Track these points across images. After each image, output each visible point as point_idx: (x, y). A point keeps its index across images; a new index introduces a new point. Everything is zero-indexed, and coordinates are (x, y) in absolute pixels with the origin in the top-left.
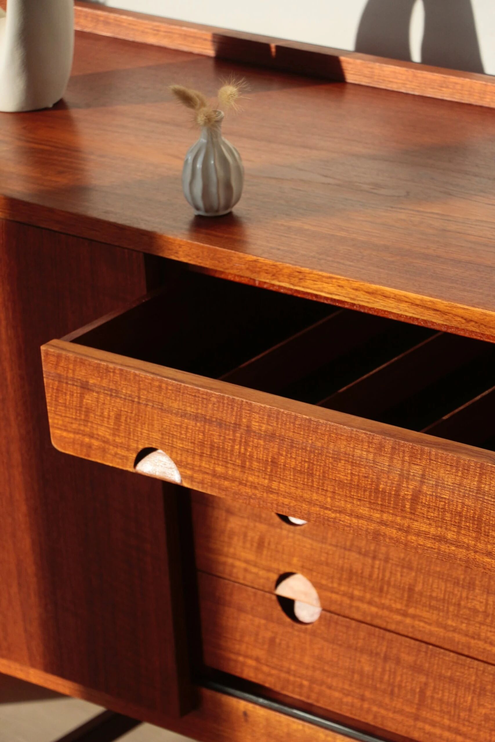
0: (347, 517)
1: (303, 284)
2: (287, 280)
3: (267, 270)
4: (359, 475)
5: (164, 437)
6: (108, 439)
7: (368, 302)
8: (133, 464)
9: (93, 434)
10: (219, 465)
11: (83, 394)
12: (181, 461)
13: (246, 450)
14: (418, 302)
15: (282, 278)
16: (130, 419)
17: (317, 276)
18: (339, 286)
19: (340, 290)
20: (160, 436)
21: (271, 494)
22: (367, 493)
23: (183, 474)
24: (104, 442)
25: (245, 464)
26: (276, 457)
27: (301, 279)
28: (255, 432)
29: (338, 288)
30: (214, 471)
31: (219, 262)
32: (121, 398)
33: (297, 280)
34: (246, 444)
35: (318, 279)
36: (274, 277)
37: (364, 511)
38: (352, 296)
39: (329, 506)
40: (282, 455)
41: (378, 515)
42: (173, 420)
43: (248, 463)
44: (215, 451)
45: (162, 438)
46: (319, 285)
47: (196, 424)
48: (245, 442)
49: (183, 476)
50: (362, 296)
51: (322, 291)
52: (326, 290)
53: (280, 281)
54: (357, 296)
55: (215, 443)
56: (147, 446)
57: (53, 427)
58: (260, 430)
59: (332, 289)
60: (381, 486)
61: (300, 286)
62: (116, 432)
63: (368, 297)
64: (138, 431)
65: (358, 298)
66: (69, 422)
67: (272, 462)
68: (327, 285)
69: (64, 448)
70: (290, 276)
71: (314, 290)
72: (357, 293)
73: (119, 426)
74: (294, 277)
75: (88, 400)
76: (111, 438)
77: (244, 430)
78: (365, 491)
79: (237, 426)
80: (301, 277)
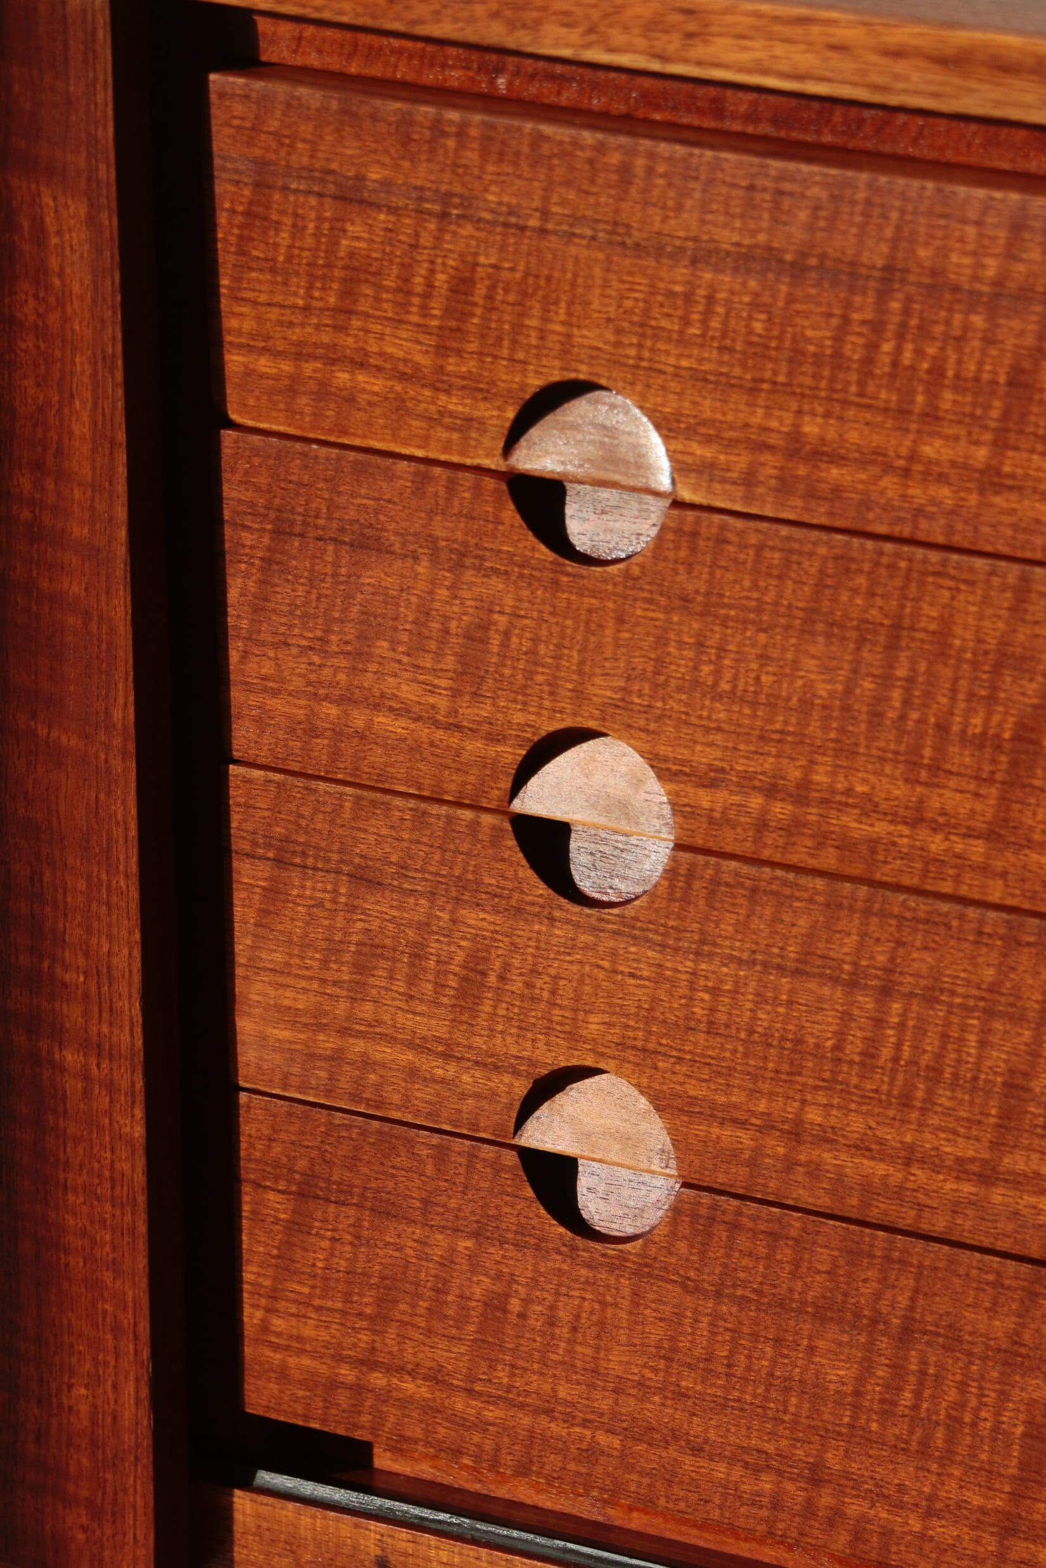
1: (699, 51)
2: (641, 43)
3: (566, 13)
6: (419, 368)
8: (499, 447)
11: (342, 220)
15: (618, 37)
17: (752, 21)
18: (833, 47)
19: (837, 61)
20: (611, 337)
24: (403, 377)
25: (912, 402)
27: (690, 35)
28: (956, 289)
29: (830, 54)
30: (796, 437)
33: (675, 40)
34: (924, 332)
35: (756, 28)
36: (593, 37)
38: (878, 80)
42: (661, 280)
45: (617, 344)
46: (757, 51)
47: (744, 283)
48: (919, 327)
50: (916, 77)
51: (765, 72)
52: (784, 66)
53: (612, 50)
54: (897, 77)
56: (558, 376)
58: (978, 279)
59: (806, 60)
61: (685, 61)
62: (448, 339)
63: (940, 78)
65: (901, 85)
67: (1011, 383)
68: (787, 46)
71: (741, 70)
72: (901, 66)
74: (666, 32)
75: (358, 238)
76: (428, 362)
77: (919, 285)
79: (894, 273)
80: (692, 27)
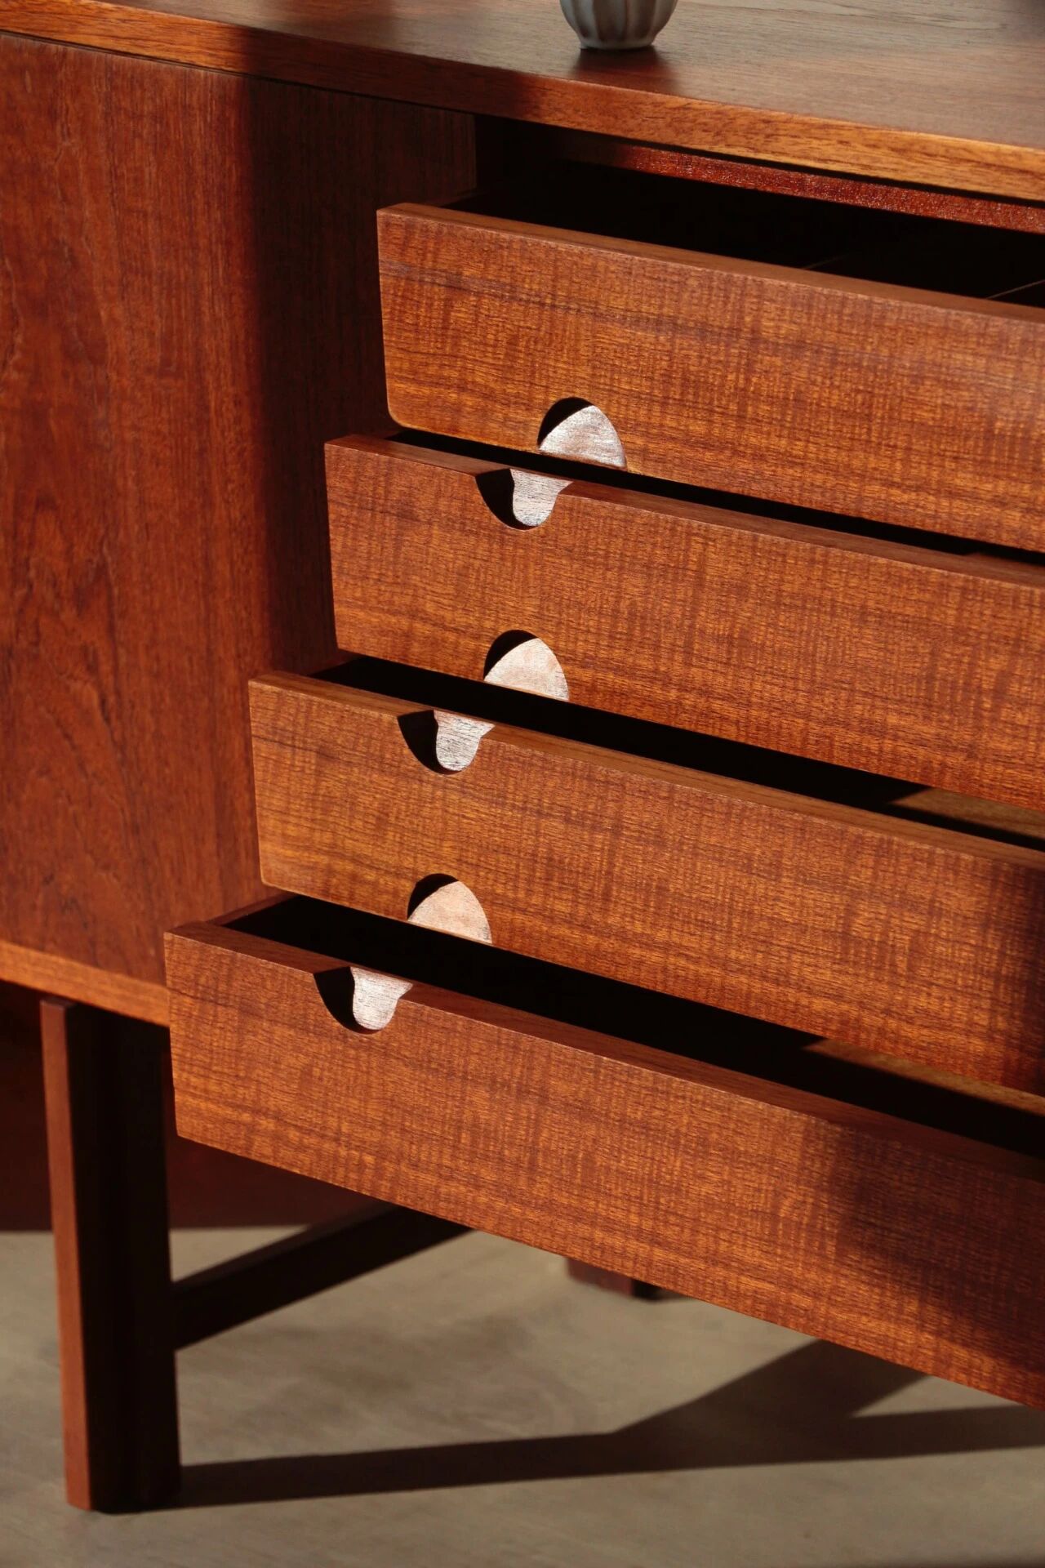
0: (931, 498)
1: (774, 145)
2: (744, 141)
3: (705, 124)
4: (956, 407)
5: (598, 372)
6: (493, 390)
7: (895, 170)
8: (536, 438)
9: (466, 383)
10: (695, 418)
11: (450, 300)
12: (626, 420)
13: (748, 380)
14: (990, 159)
15: (732, 139)
16: (536, 342)
17: (800, 127)
18: (841, 142)
19: (845, 152)
20: (589, 371)
21: (791, 467)
22: (971, 443)
23: (629, 445)
24: (486, 397)
25: (746, 411)
26: (803, 389)
27: (768, 136)
28: (766, 342)
29: (839, 146)
30: (687, 433)
31: (616, 117)
32: (521, 300)
33: (761, 138)
34: (749, 369)
35: (801, 131)
36: (719, 138)
37: (963, 480)
38: (865, 162)
39: (897, 480)
40: (814, 383)
41: (989, 487)
42: (615, 336)
43: (750, 409)
44: (691, 391)
45: (593, 375)
46: (804, 143)
47: (657, 338)
48: (747, 365)
49: (628, 451)
50: (884, 159)
51: (807, 158)
52: (817, 155)
53: (728, 146)
54: (875, 160)
55: (690, 372)
56: (566, 395)
57: (392, 376)
58: (777, 336)
60: (999, 424)
61: (766, 151)
62: (506, 372)
63: (895, 160)
64: (548, 365)
65: (878, 165)
66: (421, 364)
67: (795, 400)
68: (818, 142)
69: (410, 418)
70: (751, 131)
72: (876, 153)
73: (515, 359)
74: (756, 134)
75: (459, 311)
76: (497, 387)
77: (746, 339)
78: (967, 438)
79: (735, 331)
80: (769, 131)
